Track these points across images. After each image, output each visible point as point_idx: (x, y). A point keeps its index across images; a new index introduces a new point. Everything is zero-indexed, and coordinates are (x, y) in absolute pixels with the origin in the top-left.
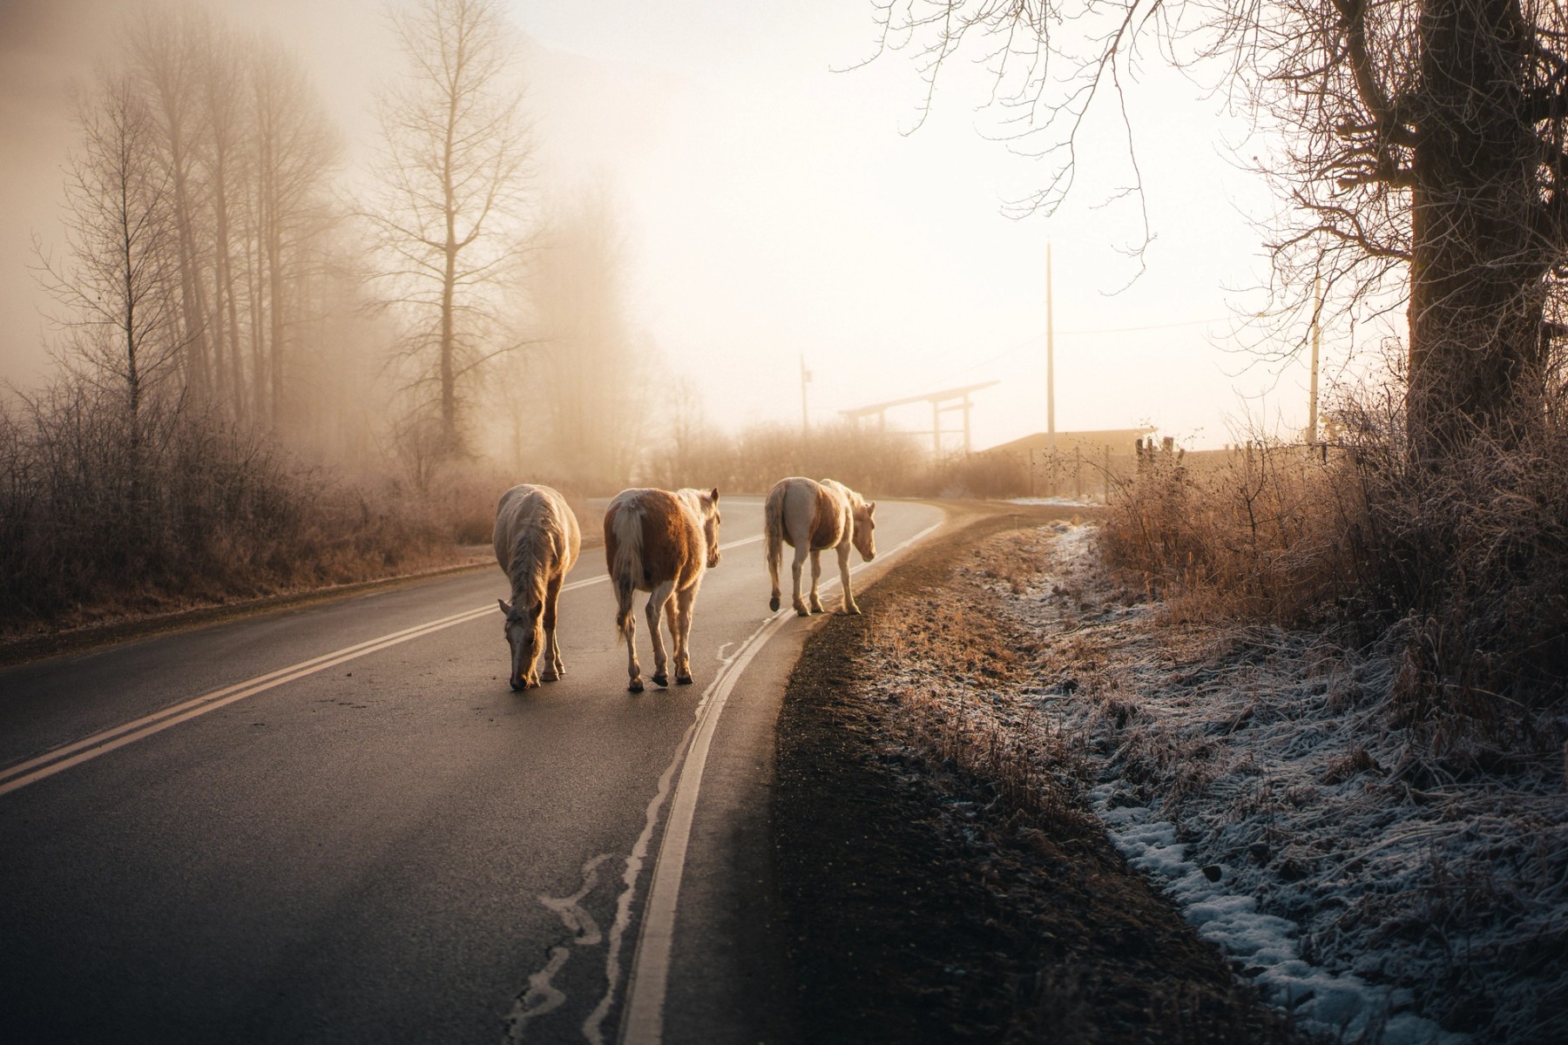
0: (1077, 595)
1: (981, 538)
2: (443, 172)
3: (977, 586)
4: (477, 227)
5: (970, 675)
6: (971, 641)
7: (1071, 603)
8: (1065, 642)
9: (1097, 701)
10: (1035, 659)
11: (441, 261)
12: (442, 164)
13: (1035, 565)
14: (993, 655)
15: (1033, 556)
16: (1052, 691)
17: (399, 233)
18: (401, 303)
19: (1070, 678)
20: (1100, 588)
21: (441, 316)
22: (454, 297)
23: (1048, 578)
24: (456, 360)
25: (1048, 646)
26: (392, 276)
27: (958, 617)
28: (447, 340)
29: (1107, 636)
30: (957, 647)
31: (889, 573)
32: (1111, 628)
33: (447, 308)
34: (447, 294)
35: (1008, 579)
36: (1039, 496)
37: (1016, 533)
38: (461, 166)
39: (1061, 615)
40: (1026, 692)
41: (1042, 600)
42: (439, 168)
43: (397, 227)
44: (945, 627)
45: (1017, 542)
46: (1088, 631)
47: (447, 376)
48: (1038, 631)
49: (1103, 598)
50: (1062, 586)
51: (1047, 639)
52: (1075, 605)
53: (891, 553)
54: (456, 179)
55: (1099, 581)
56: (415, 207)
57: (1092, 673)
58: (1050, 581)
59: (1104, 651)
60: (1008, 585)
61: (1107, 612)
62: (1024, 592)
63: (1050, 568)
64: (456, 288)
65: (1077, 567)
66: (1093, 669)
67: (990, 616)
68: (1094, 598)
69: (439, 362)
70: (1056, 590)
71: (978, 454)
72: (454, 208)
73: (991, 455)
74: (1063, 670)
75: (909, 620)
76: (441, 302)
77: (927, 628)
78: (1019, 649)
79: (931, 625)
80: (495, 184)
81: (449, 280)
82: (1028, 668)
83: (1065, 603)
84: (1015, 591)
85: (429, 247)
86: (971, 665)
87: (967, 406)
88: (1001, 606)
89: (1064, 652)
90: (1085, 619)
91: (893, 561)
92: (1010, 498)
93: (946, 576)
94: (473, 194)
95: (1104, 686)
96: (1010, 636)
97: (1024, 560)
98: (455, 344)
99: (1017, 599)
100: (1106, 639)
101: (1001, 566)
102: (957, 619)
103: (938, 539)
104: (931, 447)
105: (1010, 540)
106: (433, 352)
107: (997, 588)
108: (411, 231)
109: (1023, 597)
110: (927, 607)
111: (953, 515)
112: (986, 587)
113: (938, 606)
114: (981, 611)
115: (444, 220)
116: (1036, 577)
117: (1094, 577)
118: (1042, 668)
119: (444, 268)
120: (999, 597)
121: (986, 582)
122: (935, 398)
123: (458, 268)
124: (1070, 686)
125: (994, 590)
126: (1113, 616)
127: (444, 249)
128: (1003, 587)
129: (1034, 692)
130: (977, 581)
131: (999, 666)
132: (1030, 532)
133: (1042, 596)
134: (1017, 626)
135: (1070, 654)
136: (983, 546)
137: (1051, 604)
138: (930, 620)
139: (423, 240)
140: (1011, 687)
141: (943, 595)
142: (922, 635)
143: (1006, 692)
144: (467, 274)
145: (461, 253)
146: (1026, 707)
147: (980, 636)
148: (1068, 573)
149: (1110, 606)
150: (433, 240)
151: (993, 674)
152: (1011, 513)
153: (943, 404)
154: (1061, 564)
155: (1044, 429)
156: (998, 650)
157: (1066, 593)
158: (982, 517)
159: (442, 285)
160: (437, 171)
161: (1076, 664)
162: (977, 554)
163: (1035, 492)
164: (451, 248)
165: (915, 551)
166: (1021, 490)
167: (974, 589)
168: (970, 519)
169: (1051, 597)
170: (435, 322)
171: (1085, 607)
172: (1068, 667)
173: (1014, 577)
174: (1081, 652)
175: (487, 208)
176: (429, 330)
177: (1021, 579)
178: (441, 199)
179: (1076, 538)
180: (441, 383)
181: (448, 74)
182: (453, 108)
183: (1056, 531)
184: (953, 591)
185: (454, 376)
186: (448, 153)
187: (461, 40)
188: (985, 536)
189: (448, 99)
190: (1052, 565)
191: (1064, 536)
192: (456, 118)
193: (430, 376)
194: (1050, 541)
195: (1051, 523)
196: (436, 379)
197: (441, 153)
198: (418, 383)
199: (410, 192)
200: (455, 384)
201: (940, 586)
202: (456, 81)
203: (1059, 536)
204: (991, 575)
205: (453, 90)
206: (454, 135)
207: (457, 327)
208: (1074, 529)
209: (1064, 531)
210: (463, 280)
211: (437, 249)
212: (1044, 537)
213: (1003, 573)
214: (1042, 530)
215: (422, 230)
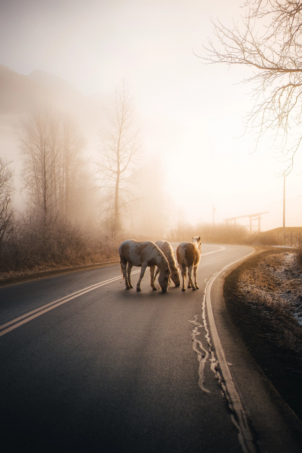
0: (291, 271)
1: (265, 256)
2: (117, 152)
3: (265, 268)
4: (126, 167)
5: (265, 288)
6: (265, 281)
7: (289, 273)
8: (288, 282)
9: (296, 295)
10: (280, 286)
11: (115, 176)
12: (117, 149)
13: (280, 263)
14: (270, 285)
15: (279, 261)
16: (285, 293)
17: (104, 168)
18: (104, 187)
19: (289, 290)
20: (297, 270)
21: (115, 191)
22: (119, 186)
23: (283, 267)
24: (119, 203)
25: (283, 283)
26: (102, 180)
27: (261, 275)
28: (117, 197)
29: (298, 281)
30: (261, 282)
31: (242, 264)
32: (300, 279)
33: (117, 189)
34: (117, 185)
35: (273, 267)
36: (280, 245)
37: (274, 255)
38: (122, 150)
39: (287, 276)
40: (278, 293)
41: (282, 272)
42: (116, 150)
43: (104, 167)
44: (258, 277)
45: (275, 257)
46: (294, 280)
47: (116, 207)
48: (281, 280)
49: (298, 272)
50: (287, 269)
51: (283, 281)
52: (290, 274)
53: (241, 259)
54: (120, 153)
55: (296, 268)
56: (109, 161)
57: (294, 289)
58: (283, 268)
59: (298, 285)
60: (273, 268)
61: (299, 275)
62: (277, 270)
63: (284, 265)
64: (120, 183)
65: (291, 264)
66: (295, 288)
67: (268, 276)
68: (295, 272)
69: (114, 203)
70: (285, 270)
71: (263, 233)
72: (120, 162)
73: (267, 233)
74: (287, 289)
75: (249, 275)
76: (115, 187)
77: (253, 278)
78: (276, 284)
79: (254, 277)
80: (131, 155)
81: (118, 181)
82: (278, 288)
83: (288, 273)
84: (274, 270)
85: (112, 172)
86: (265, 286)
87: (259, 219)
88: (271, 274)
89: (287, 285)
90: (293, 277)
91: (243, 261)
92: (272, 245)
93: (256, 265)
94: (125, 158)
95: (297, 292)
96: (274, 281)
97: (277, 262)
98: (119, 199)
99: (275, 272)
100: (298, 282)
101: (271, 263)
102: (260, 276)
103: (253, 256)
104: (249, 230)
105: (273, 257)
106: (113, 201)
107: (270, 269)
108: (108, 168)
109: (276, 271)
110: (252, 273)
111: (257, 250)
112: (267, 269)
113: (255, 272)
114: (266, 274)
115: (117, 165)
116: (280, 267)
117: (295, 267)
118: (282, 288)
119: (116, 178)
120: (270, 271)
121: (267, 267)
122: (250, 216)
123: (120, 178)
124: (289, 292)
125: (269, 269)
126: (300, 277)
127: (116, 173)
128: (271, 269)
129: (280, 293)
130: (265, 267)
131: (272, 287)
132: (278, 255)
133: (282, 271)
134: (275, 279)
135: (289, 285)
136: (266, 258)
137: (284, 273)
138: (254, 276)
139: (111, 170)
140: (274, 292)
141: (256, 270)
142: (252, 279)
143: (273, 293)
144: (122, 180)
145: (121, 174)
146: (278, 297)
147: (266, 280)
148: (288, 266)
149: (299, 274)
150: (114, 170)
151: (270, 289)
152: (273, 249)
153: (252, 218)
154: (287, 263)
155: (282, 226)
156: (271, 284)
157: (288, 271)
158: (265, 250)
159: (116, 182)
160: (115, 151)
161: (291, 287)
162: (264, 260)
163: (279, 244)
164: (118, 173)
165: (248, 259)
166: (275, 243)
167: (264, 269)
168: (262, 251)
169: (284, 272)
170: (114, 193)
171: (293, 274)
172: (289, 288)
173: (274, 266)
174: (292, 284)
175: (129, 162)
176: (112, 195)
177: (276, 267)
178: (116, 159)
179: (291, 257)
180: (115, 209)
181: (119, 125)
182: (120, 134)
183: (285, 255)
184: (258, 269)
185: (118, 207)
186: (118, 146)
187: (123, 116)
188: (266, 255)
189: (119, 132)
190: (284, 264)
191: (287, 256)
192: (121, 137)
193: (111, 207)
194: (284, 257)
195: (284, 252)
196: (113, 208)
197: (117, 146)
198: (108, 209)
199: (108, 157)
200: (118, 210)
201: (255, 268)
202: (121, 127)
203: (286, 256)
204: (268, 266)
205: (120, 129)
206: (120, 142)
207: (120, 194)
208: (290, 254)
209: (287, 254)
210: (121, 181)
211: (114, 172)
212: (282, 256)
213: (271, 265)
214: (281, 254)
215: (111, 167)
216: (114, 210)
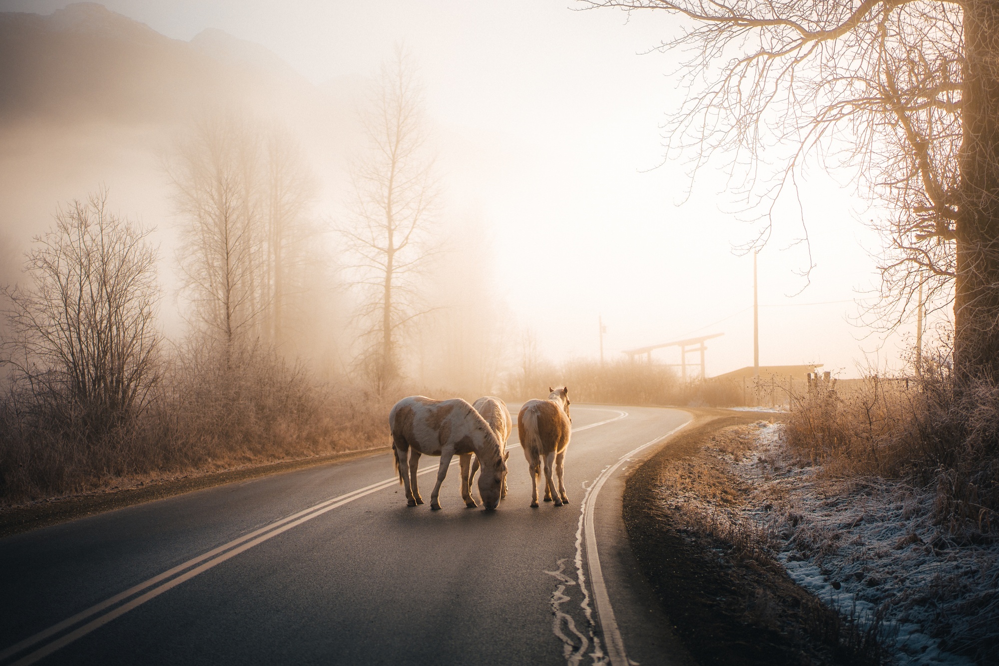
0: (772, 462)
1: (715, 430)
2: (386, 205)
3: (714, 457)
4: (407, 238)
5: (714, 500)
6: (714, 485)
7: (769, 467)
8: (766, 487)
9: (782, 515)
10: (749, 495)
11: (385, 259)
12: (386, 201)
13: (748, 446)
14: (726, 492)
15: (746, 441)
16: (758, 510)
17: (360, 242)
18: (360, 284)
19: (768, 503)
20: (785, 459)
21: (384, 292)
22: (393, 281)
23: (755, 454)
24: (393, 319)
25: (756, 489)
26: (355, 268)
27: (705, 472)
28: (387, 307)
29: (789, 483)
30: (707, 486)
31: (664, 448)
32: (791, 480)
33: (388, 287)
34: (388, 279)
35: (733, 454)
36: (749, 406)
37: (736, 428)
38: (397, 202)
39: (763, 473)
40: (744, 510)
41: (752, 465)
42: (384, 203)
43: (358, 238)
44: (699, 476)
45: (736, 432)
46: (778, 481)
47: (387, 328)
48: (750, 481)
49: (787, 464)
50: (763, 458)
51: (756, 485)
52: (771, 468)
53: (664, 437)
54: (395, 209)
55: (784, 455)
56: (370, 227)
57: (780, 501)
58: (756, 455)
59: (788, 491)
60: (732, 457)
61: (789, 471)
62: (741, 460)
63: (756, 448)
64: (394, 275)
65: (772, 447)
66: (781, 499)
67: (722, 473)
68: (782, 464)
69: (382, 319)
70: (760, 459)
71: (711, 379)
72: (393, 227)
73: (719, 379)
74: (764, 500)
75: (680, 472)
76: (384, 284)
77: (690, 477)
78: (740, 490)
79: (691, 475)
80: (418, 213)
81: (389, 270)
82: (745, 499)
83: (765, 467)
84: (736, 460)
85: (377, 250)
86: (714, 496)
87: (703, 349)
88: (729, 468)
89: (764, 492)
90: (777, 475)
91: (665, 442)
92: (731, 407)
93: (697, 451)
94: (405, 218)
95: (787, 507)
96: (734, 483)
97: (741, 443)
98: (392, 309)
99: (737, 464)
100: (788, 485)
101: (728, 446)
102: (705, 473)
103: (690, 430)
104: (680, 374)
105: (733, 431)
106: (379, 314)
107: (726, 458)
108: (367, 241)
109: (741, 463)
110: (687, 467)
111: (698, 417)
112: (720, 457)
113: (694, 466)
114: (717, 470)
115: (387, 235)
116: (748, 453)
117: (782, 453)
118: (753, 499)
119: (386, 263)
120: (727, 463)
121: (719, 455)
122: (682, 344)
123: (394, 263)
124: (769, 507)
125: (724, 459)
126: (792, 474)
127: (386, 252)
128: (729, 458)
129: (748, 510)
130: (714, 454)
131: (729, 497)
132: (744, 427)
133: (752, 463)
134: (738, 479)
135: (768, 493)
136: (717, 434)
137: (757, 467)
138: (690, 473)
139: (374, 246)
140: (736, 508)
141: (696, 461)
142: (687, 480)
143: (733, 510)
144: (400, 267)
145: (397, 254)
146: (744, 518)
147: (718, 482)
148: (767, 450)
149: (791, 468)
150: (380, 246)
151: (726, 501)
152: (733, 416)
153: (687, 348)
154: (763, 446)
155: (752, 364)
156: (728, 490)
157: (765, 461)
158: (716, 418)
159: (385, 273)
160: (383, 205)
161: (771, 497)
162: (714, 439)
163: (746, 403)
164: (390, 251)
165: (677, 437)
166: (738, 402)
167: (713, 458)
168: (708, 419)
169: (757, 463)
170: (380, 296)
171: (777, 469)
172: (767, 499)
173: (735, 452)
174: (774, 491)
175: (413, 227)
176: (377, 300)
177: (740, 453)
178: (385, 222)
179: (771, 430)
180: (383, 332)
181: (390, 147)
182: (393, 167)
183: (760, 426)
184: (701, 458)
185: (391, 328)
186: (390, 194)
187: (398, 126)
188: (719, 429)
189: (391, 162)
190: (757, 446)
191: (764, 430)
192: (395, 173)
193: (376, 328)
194: (757, 432)
195: (757, 422)
196: (380, 330)
197: (386, 194)
198: (369, 332)
199: (367, 217)
200: (392, 333)
201: (694, 456)
202: (395, 151)
203: (762, 429)
204: (722, 451)
205: (393, 156)
206: (394, 183)
207: (393, 300)
208: (771, 425)
209: (765, 426)
210: (397, 270)
211: (382, 251)
212: (753, 430)
213: (730, 450)
214: (752, 426)
215: (374, 240)
216: (381, 335)
